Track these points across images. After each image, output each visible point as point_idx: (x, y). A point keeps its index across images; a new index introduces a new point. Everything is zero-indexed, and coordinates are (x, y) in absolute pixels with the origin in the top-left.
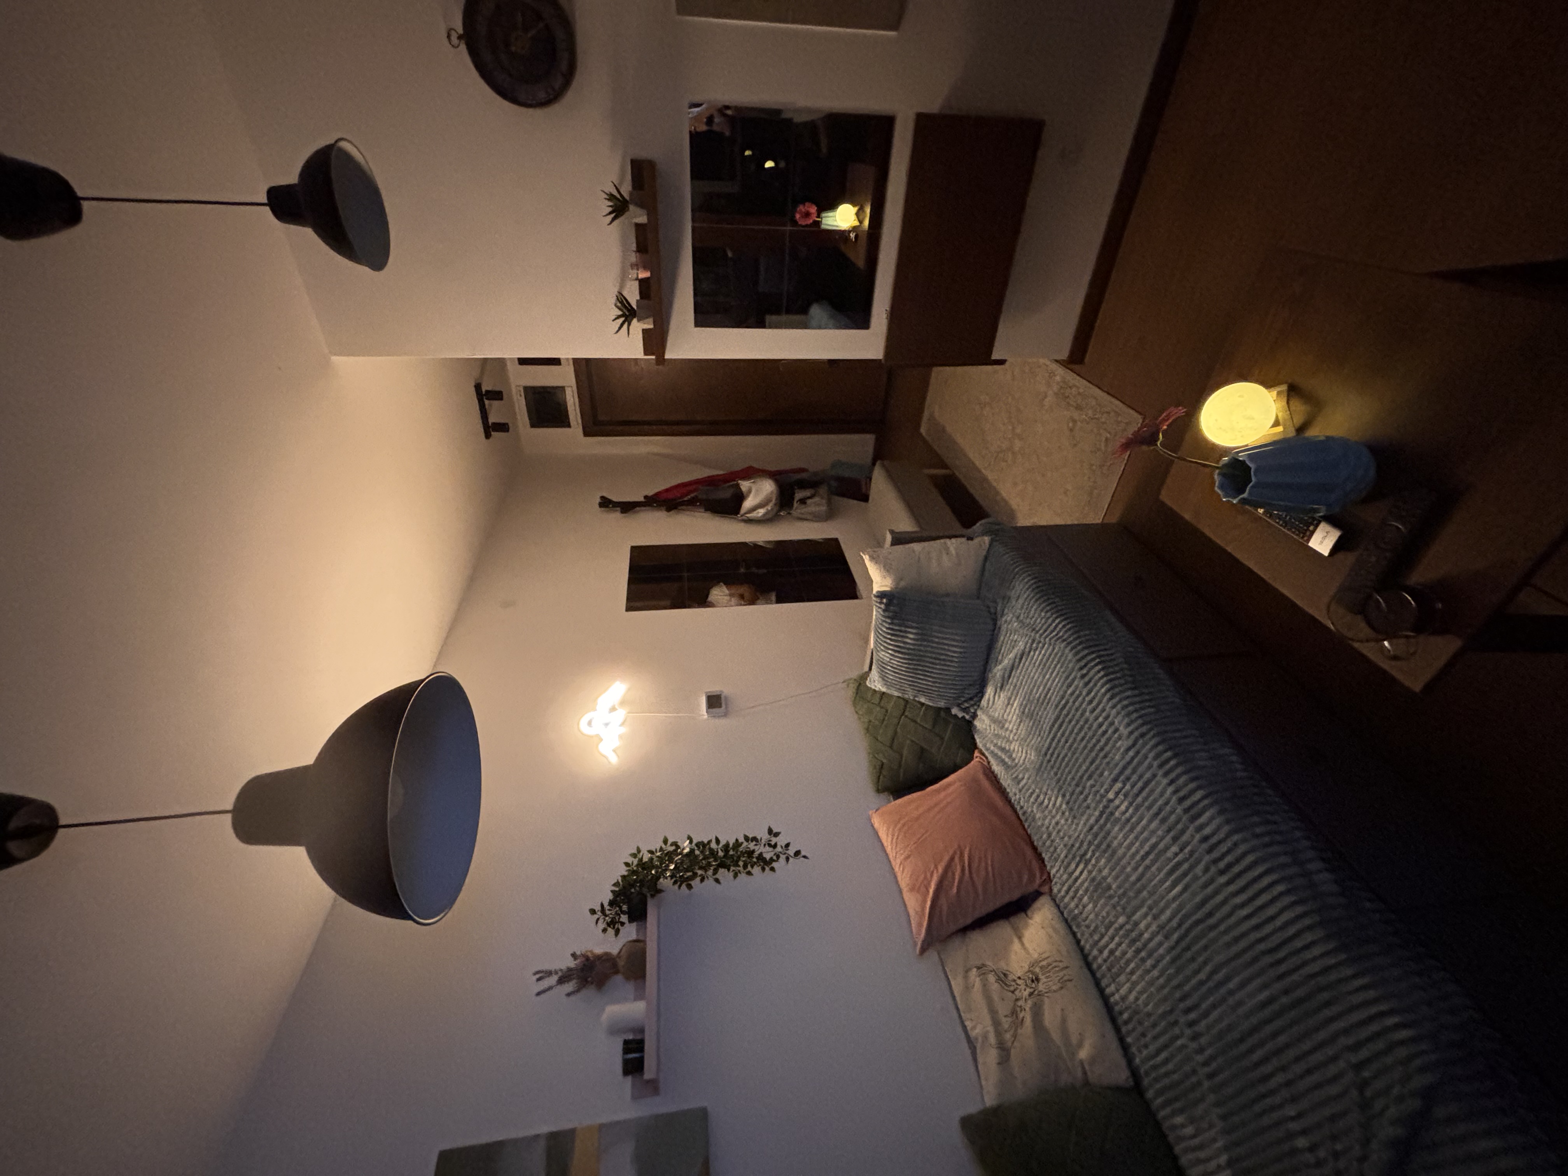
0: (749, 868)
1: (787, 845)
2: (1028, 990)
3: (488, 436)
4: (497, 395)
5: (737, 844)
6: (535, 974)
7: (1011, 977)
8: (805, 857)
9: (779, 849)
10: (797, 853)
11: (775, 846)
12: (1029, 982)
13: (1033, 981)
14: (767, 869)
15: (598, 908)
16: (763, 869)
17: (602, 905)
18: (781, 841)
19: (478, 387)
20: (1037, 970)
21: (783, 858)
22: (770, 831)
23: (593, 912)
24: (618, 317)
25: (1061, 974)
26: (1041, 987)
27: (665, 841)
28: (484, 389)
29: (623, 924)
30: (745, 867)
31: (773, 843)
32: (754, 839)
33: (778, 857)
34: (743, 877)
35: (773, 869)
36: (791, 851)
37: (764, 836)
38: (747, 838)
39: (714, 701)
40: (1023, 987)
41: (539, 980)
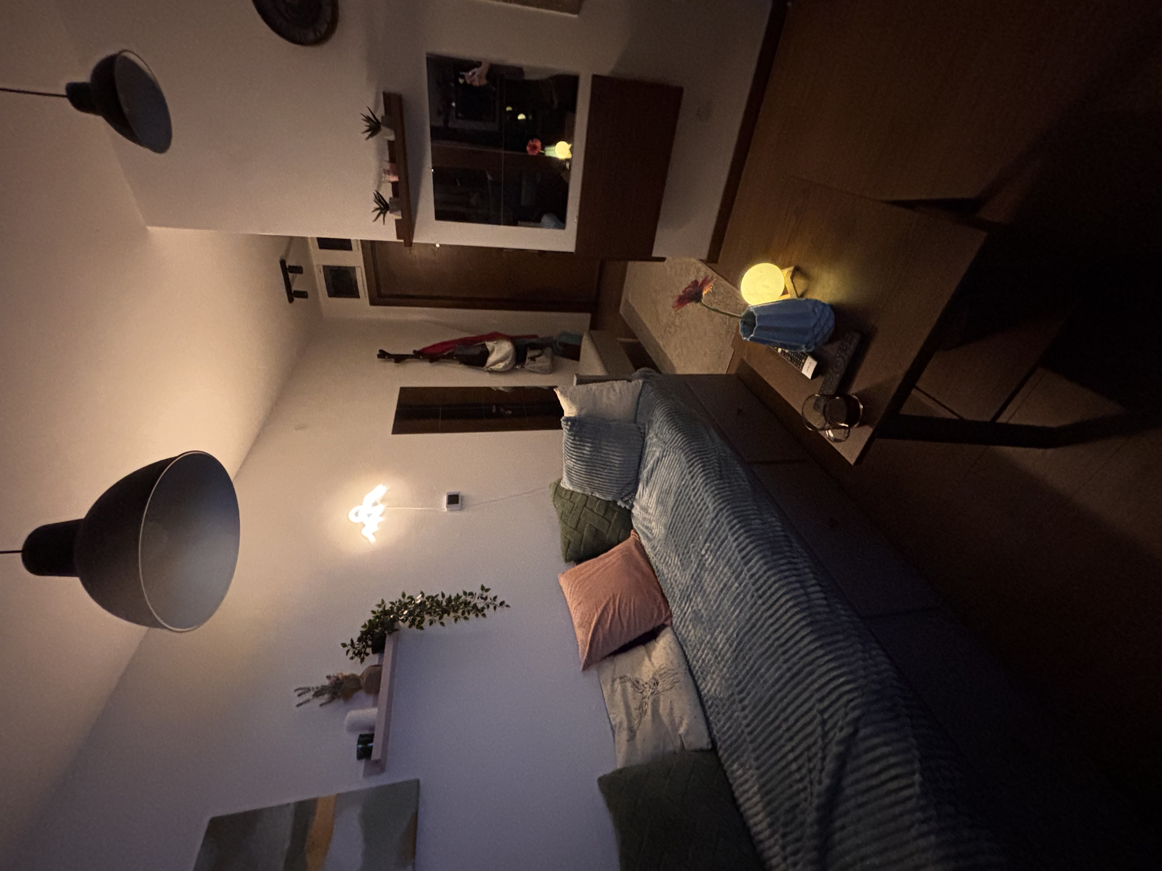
0: (466, 614)
1: (495, 598)
2: (651, 691)
3: (291, 300)
4: (298, 270)
5: (458, 597)
6: (296, 690)
7: (641, 683)
8: (507, 606)
9: (489, 600)
10: (502, 604)
11: (486, 598)
12: (652, 685)
13: (654, 685)
14: (480, 615)
15: (348, 642)
16: (477, 615)
17: (352, 641)
18: (491, 595)
19: (283, 263)
20: (657, 677)
21: (492, 607)
22: (483, 588)
23: (344, 645)
24: (377, 209)
25: (672, 678)
26: (660, 688)
27: (404, 595)
28: (288, 264)
29: (367, 654)
30: (463, 613)
31: (484, 596)
32: (471, 594)
33: (488, 606)
34: (461, 621)
35: (484, 615)
36: (498, 602)
37: (478, 591)
38: (465, 593)
39: (453, 500)
40: (648, 689)
41: (300, 695)
